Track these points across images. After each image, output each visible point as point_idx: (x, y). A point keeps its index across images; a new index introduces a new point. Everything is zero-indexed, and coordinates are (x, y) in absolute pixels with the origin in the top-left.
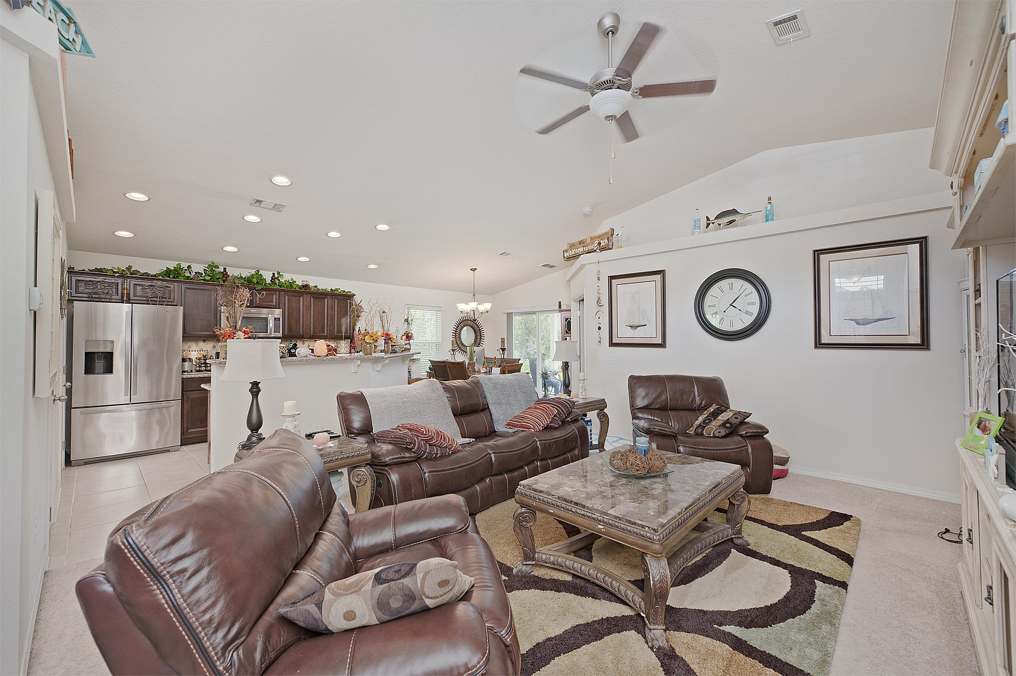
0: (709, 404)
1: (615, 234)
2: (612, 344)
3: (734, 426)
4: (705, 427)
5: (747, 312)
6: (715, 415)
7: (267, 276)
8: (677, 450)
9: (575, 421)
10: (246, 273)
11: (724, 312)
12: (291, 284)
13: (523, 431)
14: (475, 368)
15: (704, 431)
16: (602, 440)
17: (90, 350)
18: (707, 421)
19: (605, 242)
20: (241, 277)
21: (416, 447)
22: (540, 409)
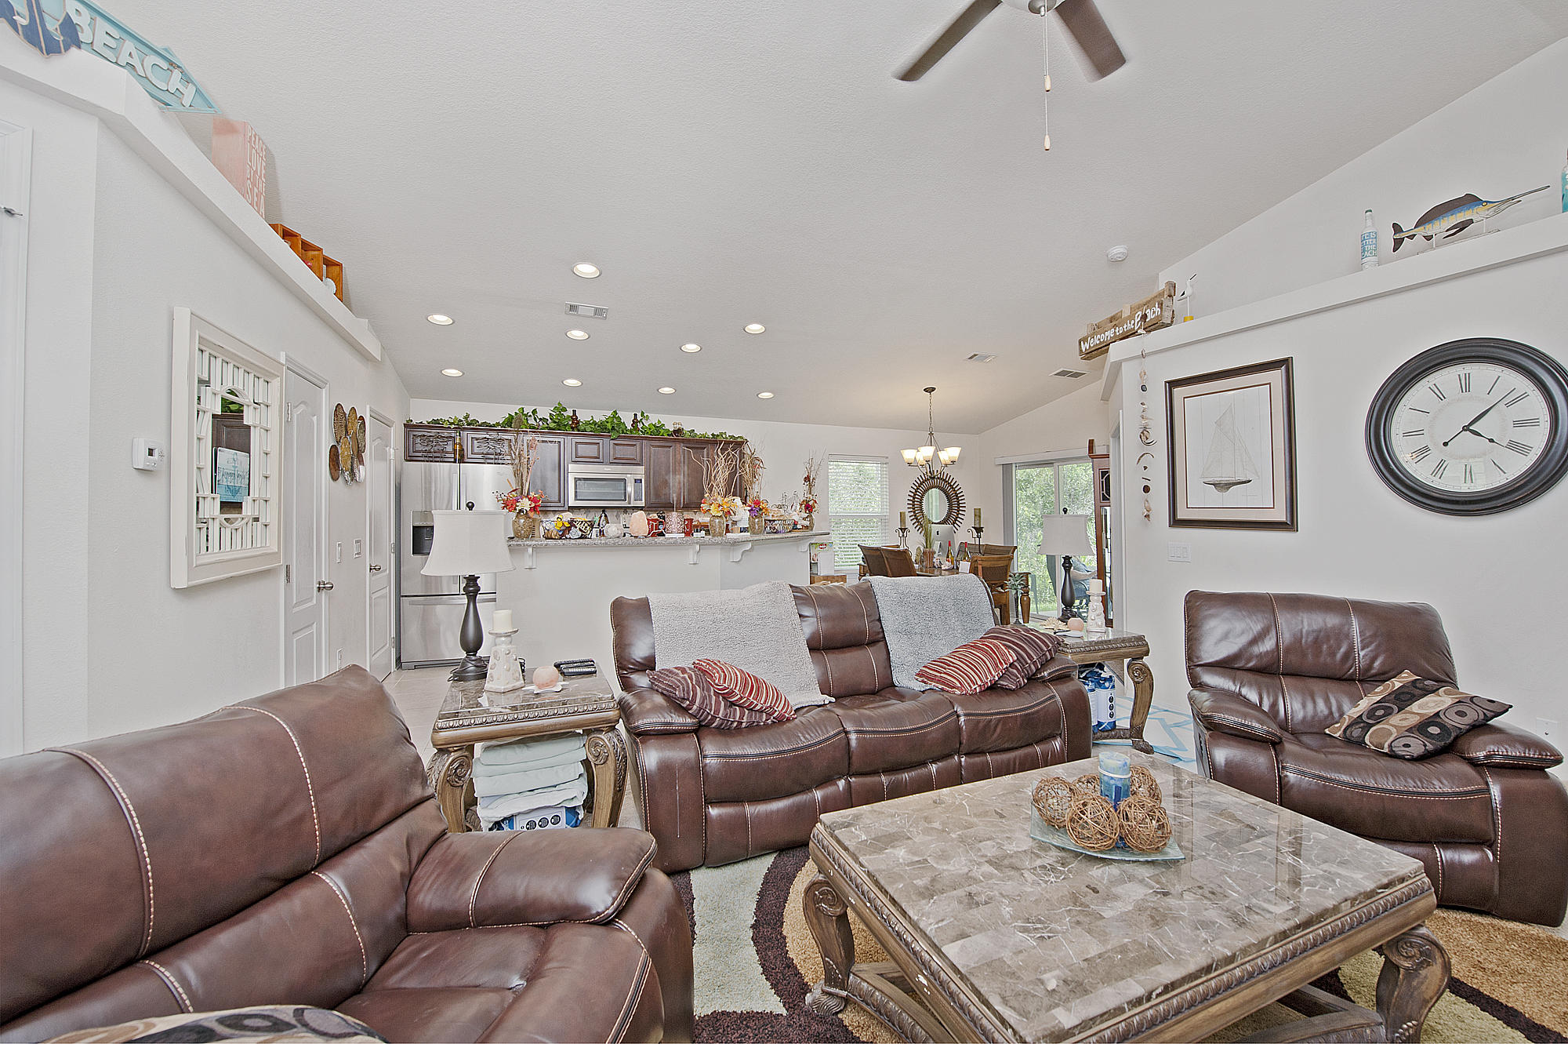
0: (1393, 669)
1: (1179, 293)
2: (1176, 522)
3: (1453, 735)
4: (1373, 725)
5: (1513, 446)
6: (1403, 699)
7: (627, 419)
8: (1279, 776)
9: (1062, 678)
10: (600, 416)
11: (1446, 444)
12: (658, 428)
13: (942, 690)
14: (934, 560)
15: (1367, 737)
16: (1138, 721)
17: (417, 524)
18: (1380, 713)
19: (1154, 312)
20: (595, 423)
21: (695, 707)
22: (982, 649)
